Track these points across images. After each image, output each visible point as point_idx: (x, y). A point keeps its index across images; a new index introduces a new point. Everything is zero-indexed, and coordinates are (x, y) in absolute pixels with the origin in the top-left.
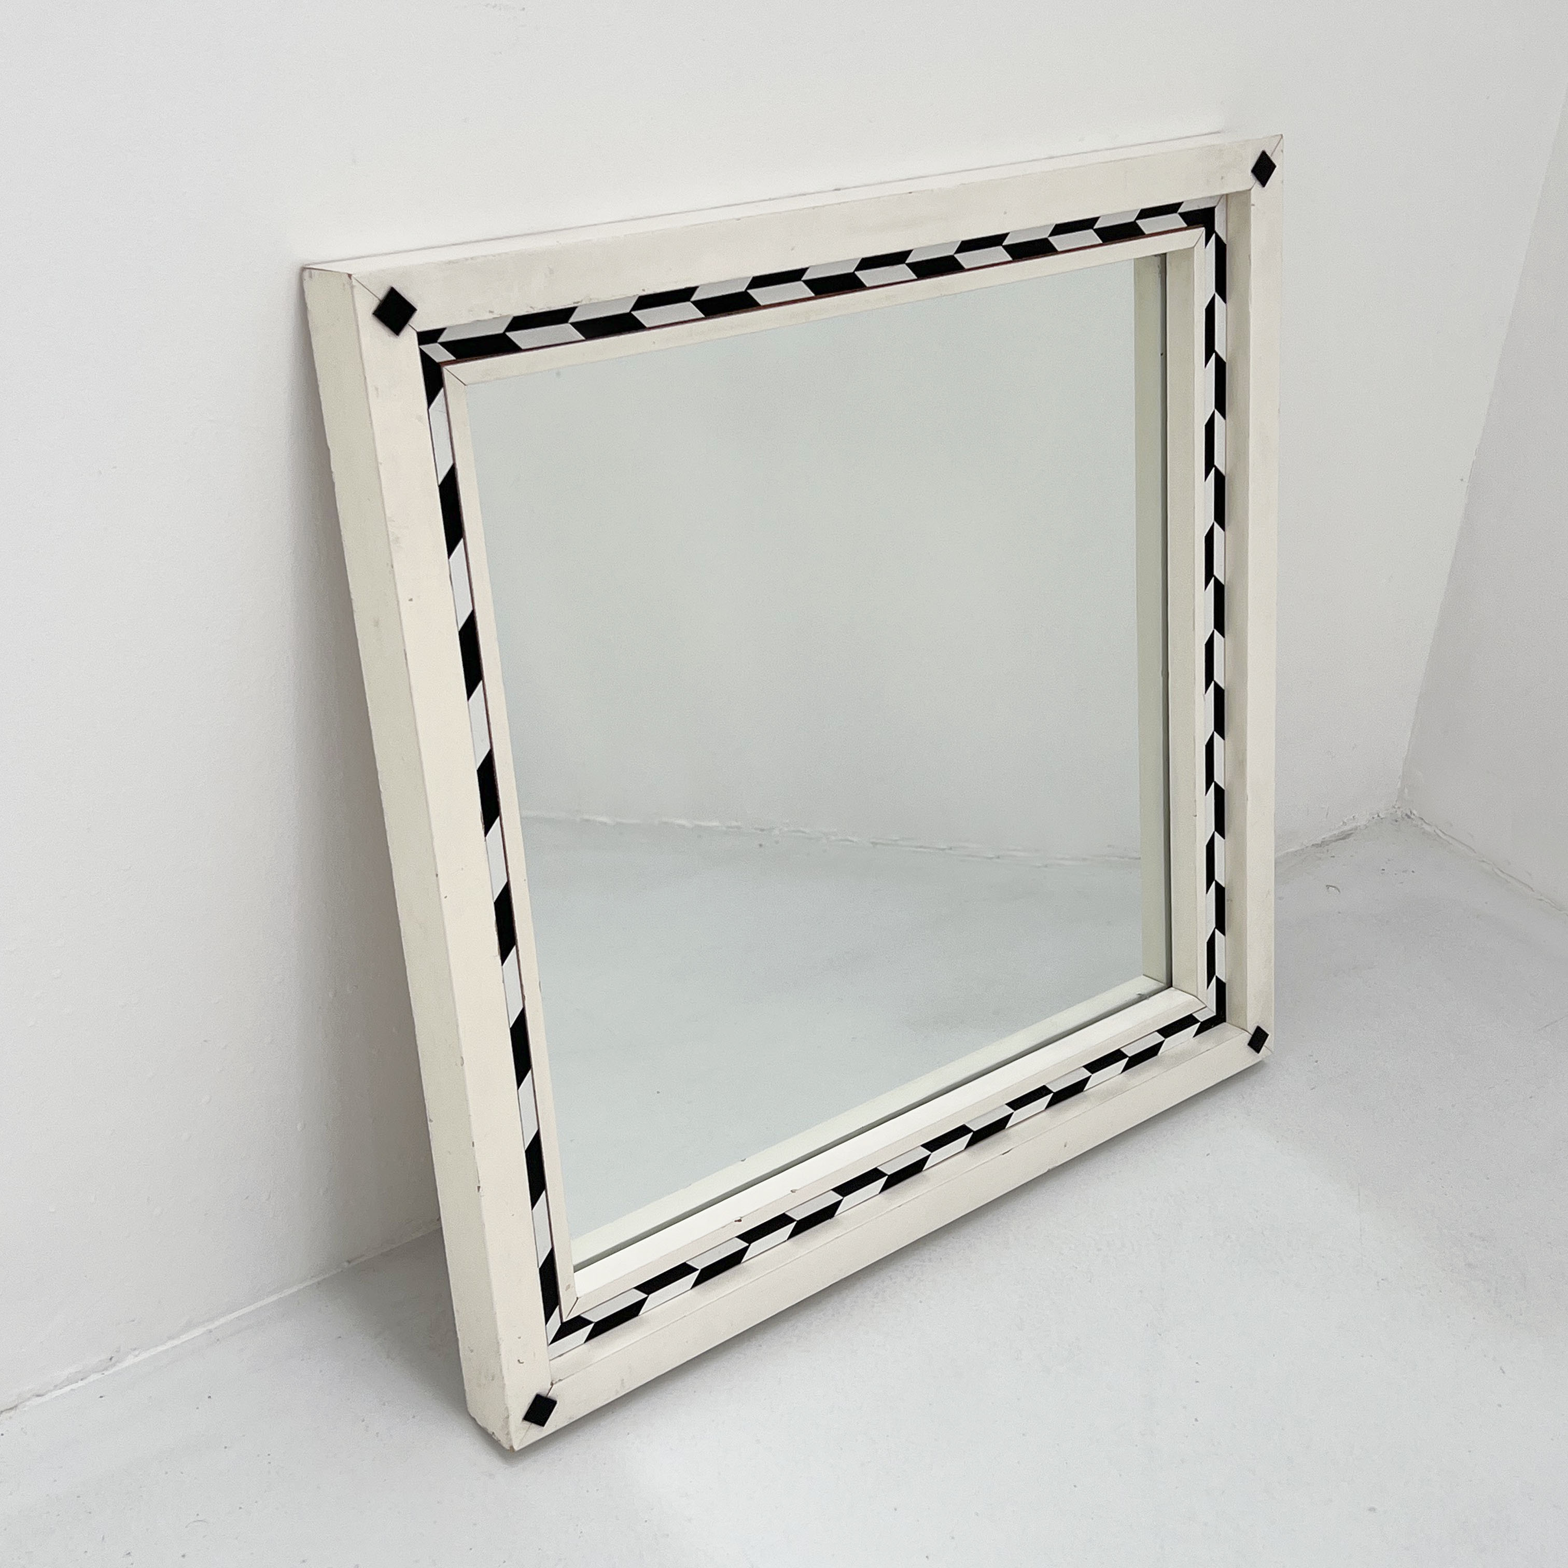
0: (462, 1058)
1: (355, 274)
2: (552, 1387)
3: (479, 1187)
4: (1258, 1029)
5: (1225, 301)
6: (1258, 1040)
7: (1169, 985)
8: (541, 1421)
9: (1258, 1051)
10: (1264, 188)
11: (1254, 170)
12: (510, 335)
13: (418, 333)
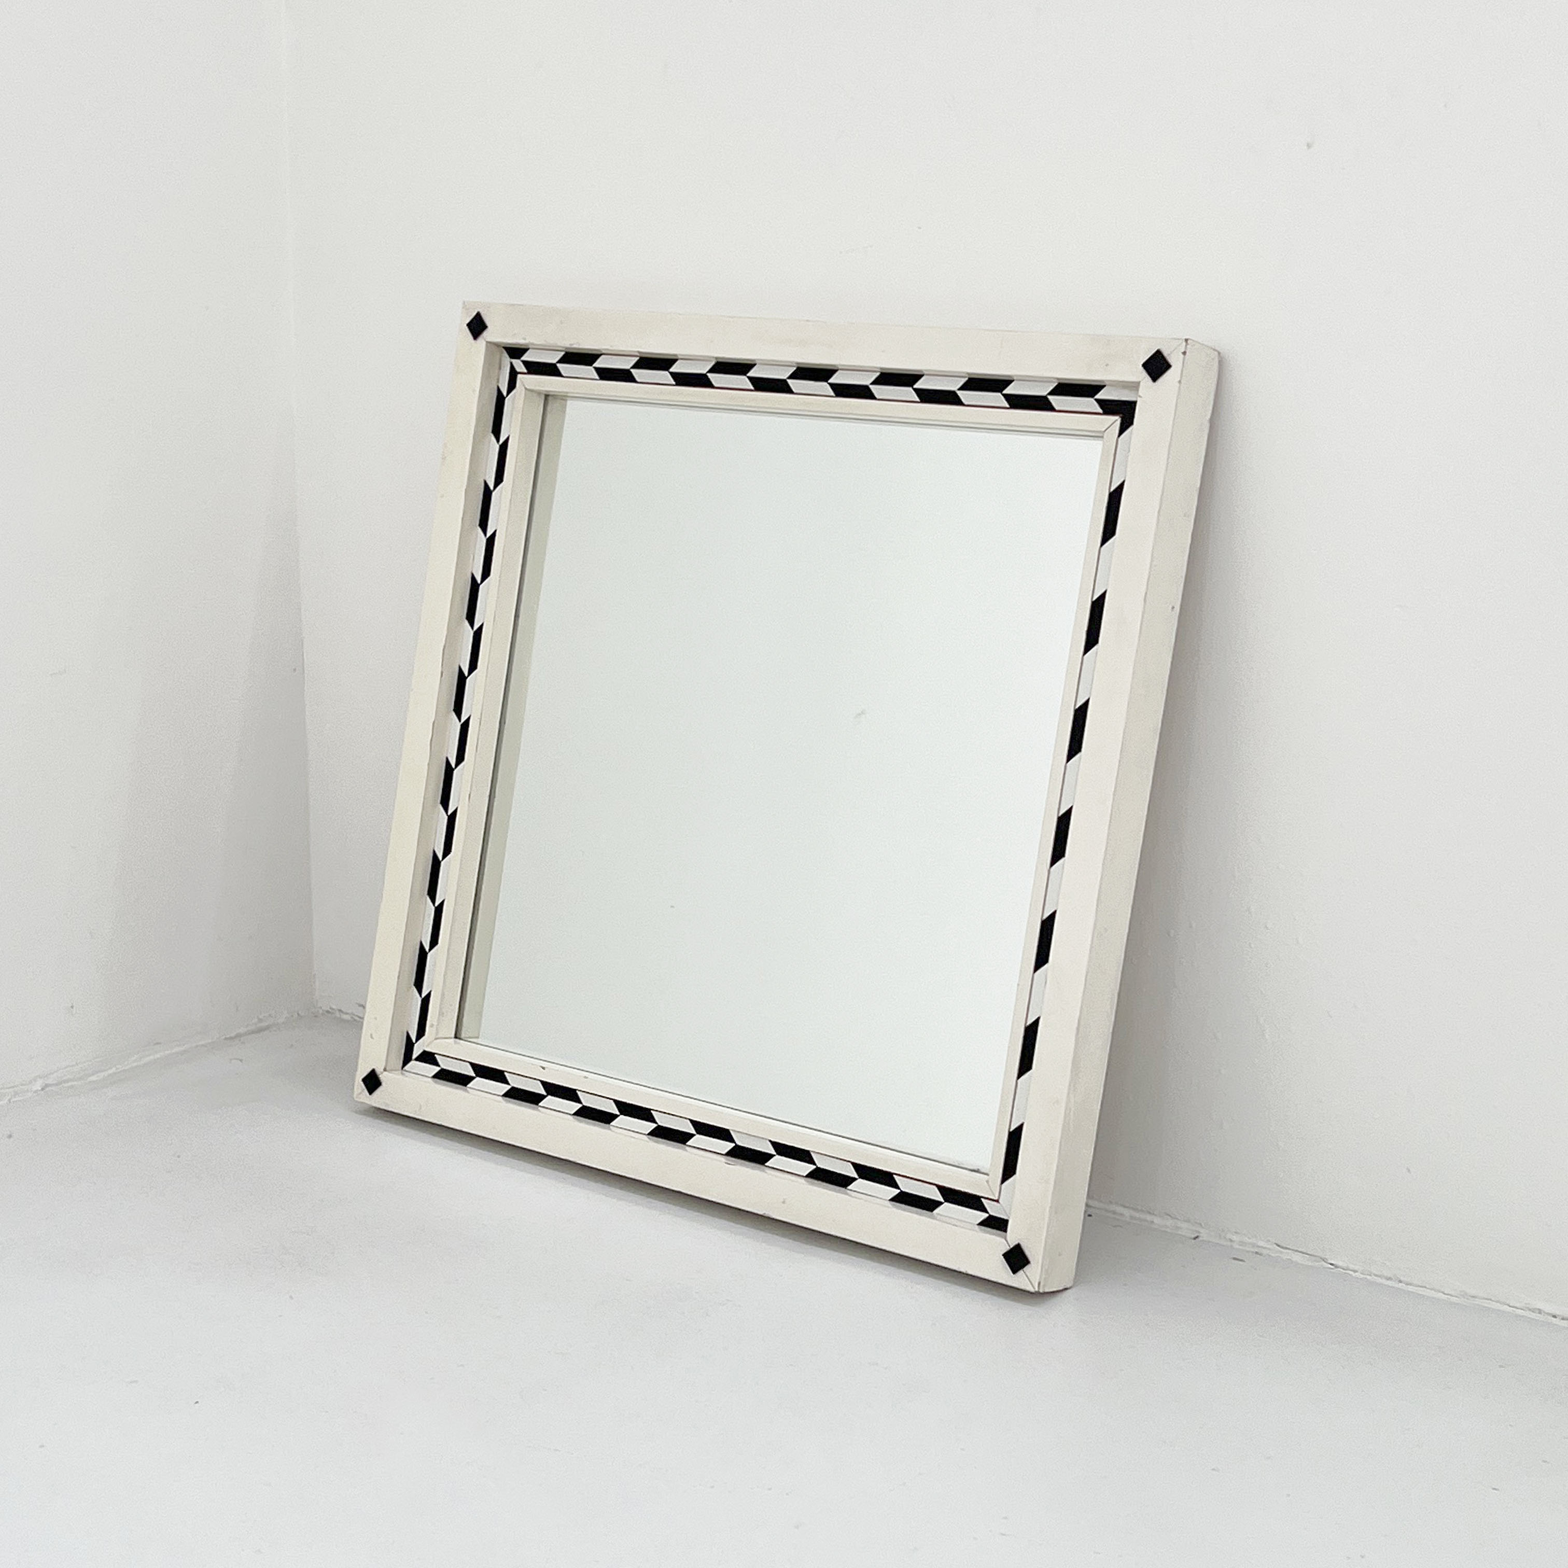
2: (383, 1072)
4: (1018, 1247)
6: (1016, 1259)
8: (371, 1091)
9: (1014, 1271)
10: (1155, 384)
11: (1145, 365)
12: (559, 365)
13: (489, 342)
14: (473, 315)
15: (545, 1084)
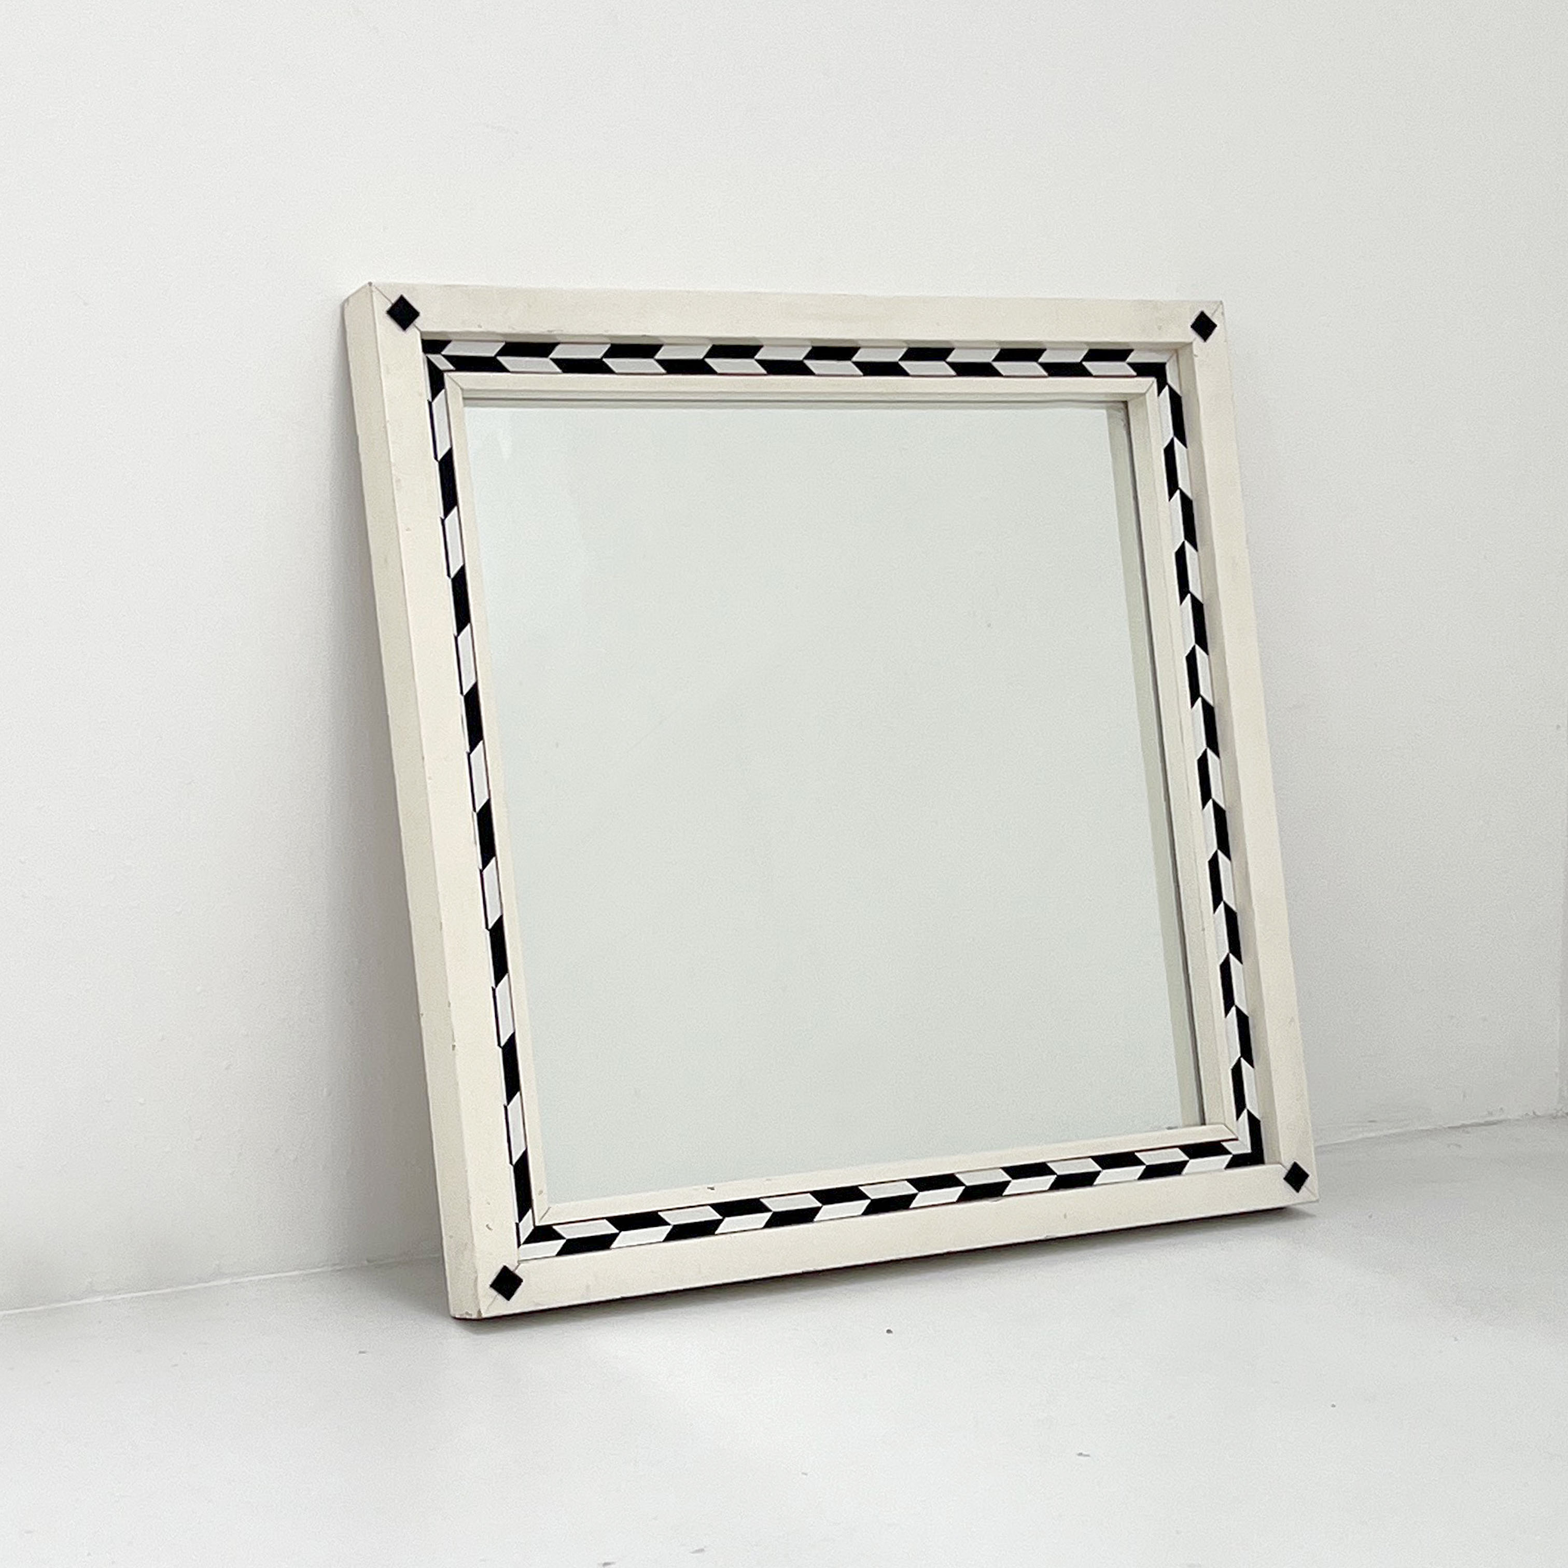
0: (441, 923)
1: (375, 283)
2: (518, 1266)
3: (454, 1046)
4: (1295, 1166)
5: (1185, 444)
6: (1296, 1177)
7: (1203, 1122)
8: (508, 1295)
9: (1298, 1189)
10: (1205, 343)
11: (1194, 326)
12: (500, 359)
13: (422, 333)
14: (394, 300)
15: (716, 1207)
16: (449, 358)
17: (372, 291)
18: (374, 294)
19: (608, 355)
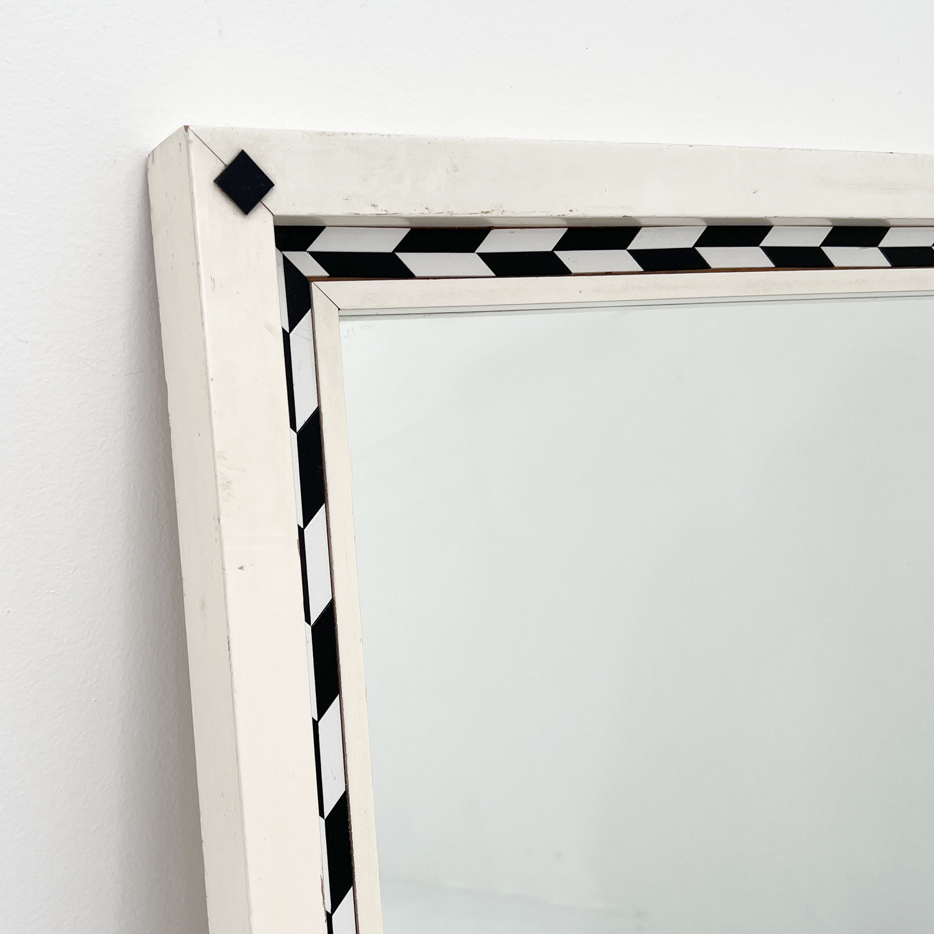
1: (193, 126)
12: (402, 256)
13: (275, 218)
14: (228, 157)
16: (318, 256)
17: (188, 142)
18: (192, 148)
19: (562, 245)
